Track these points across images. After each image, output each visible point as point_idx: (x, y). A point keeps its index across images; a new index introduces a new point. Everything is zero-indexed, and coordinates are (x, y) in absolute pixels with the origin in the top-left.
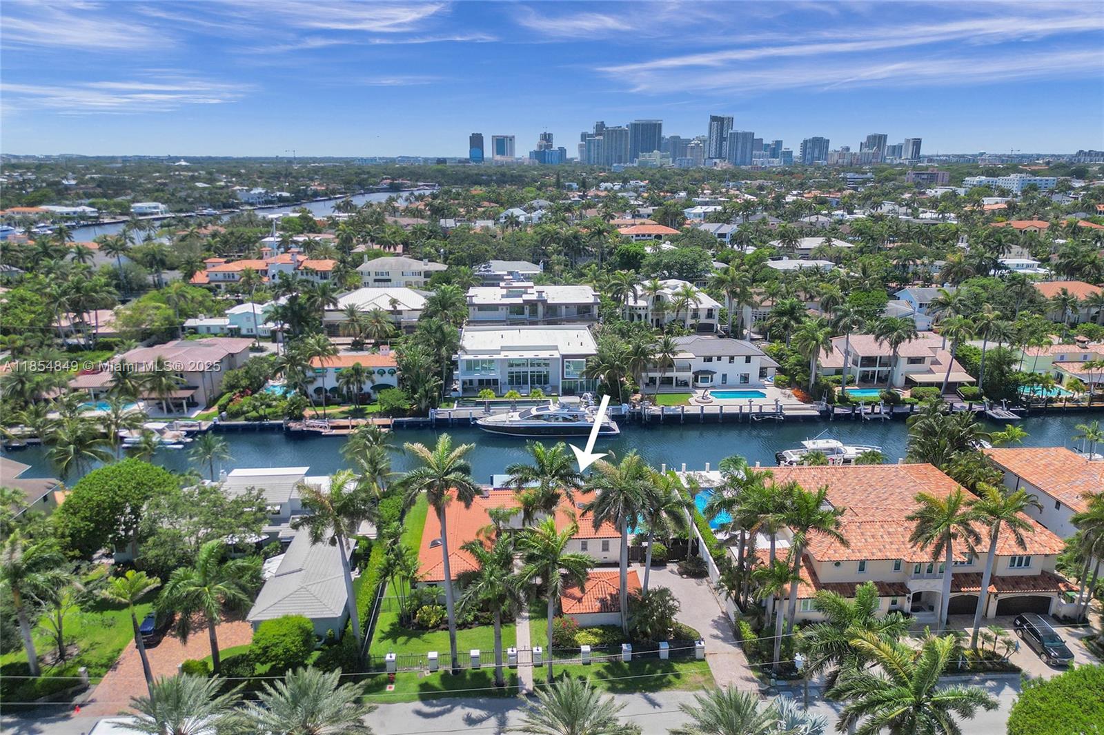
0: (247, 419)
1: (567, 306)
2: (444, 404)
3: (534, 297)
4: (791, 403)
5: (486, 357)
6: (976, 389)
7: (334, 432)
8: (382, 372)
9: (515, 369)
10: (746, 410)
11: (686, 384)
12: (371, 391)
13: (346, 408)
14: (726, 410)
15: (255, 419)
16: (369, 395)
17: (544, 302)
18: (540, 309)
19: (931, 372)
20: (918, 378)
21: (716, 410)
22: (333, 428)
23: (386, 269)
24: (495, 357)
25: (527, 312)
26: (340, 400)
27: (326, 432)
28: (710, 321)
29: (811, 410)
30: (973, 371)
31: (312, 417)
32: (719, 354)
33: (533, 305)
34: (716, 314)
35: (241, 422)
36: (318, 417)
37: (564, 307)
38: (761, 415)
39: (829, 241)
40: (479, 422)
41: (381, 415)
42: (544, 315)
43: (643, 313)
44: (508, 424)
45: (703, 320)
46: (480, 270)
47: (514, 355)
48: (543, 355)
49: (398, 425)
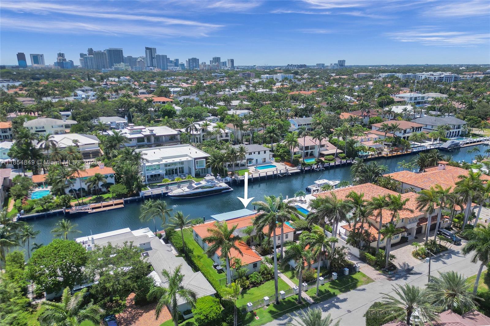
1: (165, 136)
2: (143, 189)
3: (148, 133)
5: (157, 163)
6: (344, 155)
7: (94, 211)
10: (275, 173)
11: (243, 165)
12: (101, 187)
13: (91, 198)
14: (269, 174)
15: (42, 211)
16: (100, 189)
19: (327, 150)
20: (325, 153)
21: (264, 174)
22: (93, 209)
23: (42, 125)
26: (84, 194)
27: (90, 211)
31: (76, 205)
33: (148, 137)
35: (33, 214)
36: (80, 205)
38: (282, 174)
39: (242, 102)
40: (169, 194)
41: (114, 198)
46: (95, 122)
47: (170, 161)
48: (184, 159)
49: (126, 202)
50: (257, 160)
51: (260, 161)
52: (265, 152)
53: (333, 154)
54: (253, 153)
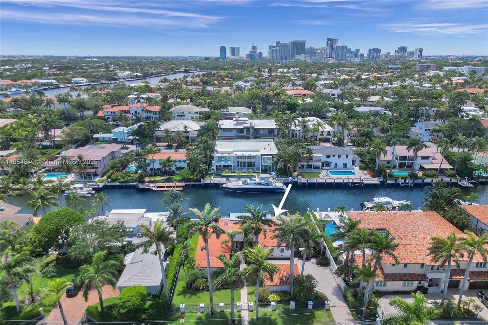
0: (119, 182)
1: (263, 129)
2: (208, 176)
3: (249, 125)
4: (366, 178)
5: (227, 155)
6: (454, 172)
7: (159, 189)
8: (180, 162)
9: (240, 160)
10: (346, 181)
11: (318, 168)
12: (175, 170)
13: (164, 178)
14: (337, 181)
15: (123, 182)
16: (174, 171)
17: (253, 128)
18: (251, 131)
19: (432, 163)
20: (426, 166)
21: (332, 181)
22: (158, 187)
23: (182, 111)
24: (231, 155)
25: (245, 132)
26: (161, 174)
27: (155, 189)
28: (328, 137)
29: (376, 181)
30: (451, 163)
31: (148, 182)
32: (333, 154)
33: (248, 129)
34: (331, 133)
35: (117, 184)
36: (151, 182)
37: (262, 130)
38: (353, 183)
39: (382, 98)
40: (224, 186)
41: (180, 181)
42: (253, 134)
43: (298, 133)
44: (237, 187)
45: (325, 136)
46: (224, 111)
47: (239, 154)
48: (253, 154)
49: (187, 186)
50: (336, 164)
51: (340, 165)
52: (347, 157)
53: (436, 170)
54: (332, 156)
